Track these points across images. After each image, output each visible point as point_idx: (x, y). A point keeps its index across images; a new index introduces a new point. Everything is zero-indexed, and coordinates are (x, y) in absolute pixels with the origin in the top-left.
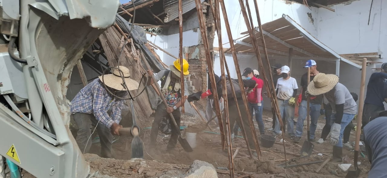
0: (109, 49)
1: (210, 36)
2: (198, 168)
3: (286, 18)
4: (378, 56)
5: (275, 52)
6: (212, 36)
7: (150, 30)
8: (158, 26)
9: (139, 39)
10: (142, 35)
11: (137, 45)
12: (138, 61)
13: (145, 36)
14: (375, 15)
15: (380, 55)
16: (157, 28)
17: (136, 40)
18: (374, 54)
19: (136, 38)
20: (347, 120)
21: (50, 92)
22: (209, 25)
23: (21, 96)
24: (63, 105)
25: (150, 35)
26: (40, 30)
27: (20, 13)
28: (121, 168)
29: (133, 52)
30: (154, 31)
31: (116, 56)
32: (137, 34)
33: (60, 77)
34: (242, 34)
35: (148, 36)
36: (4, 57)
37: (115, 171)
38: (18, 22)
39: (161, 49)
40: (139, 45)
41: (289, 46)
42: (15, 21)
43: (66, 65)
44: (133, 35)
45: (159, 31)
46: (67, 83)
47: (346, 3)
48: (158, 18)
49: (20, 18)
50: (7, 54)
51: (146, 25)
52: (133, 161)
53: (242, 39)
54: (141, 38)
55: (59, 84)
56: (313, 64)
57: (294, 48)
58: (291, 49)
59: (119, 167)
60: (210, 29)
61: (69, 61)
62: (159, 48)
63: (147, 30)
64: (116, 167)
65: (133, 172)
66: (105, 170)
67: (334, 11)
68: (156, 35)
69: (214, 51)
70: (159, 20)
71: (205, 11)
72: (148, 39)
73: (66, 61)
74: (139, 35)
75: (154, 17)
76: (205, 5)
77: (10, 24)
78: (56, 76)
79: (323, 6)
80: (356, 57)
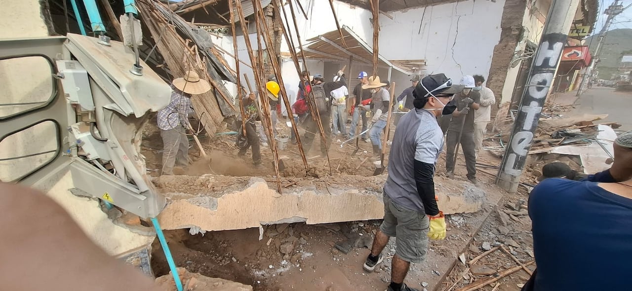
0: (172, 61)
1: (277, 40)
2: (253, 183)
3: (346, 29)
4: (424, 63)
5: (338, 58)
6: (279, 41)
7: (216, 30)
8: (224, 26)
9: (204, 45)
10: (208, 39)
11: (202, 52)
12: (204, 70)
13: (210, 40)
14: (426, 24)
15: (425, 63)
16: (223, 28)
17: (201, 47)
18: (421, 61)
19: (200, 44)
20: (381, 125)
21: (129, 160)
22: (276, 29)
23: (106, 159)
24: (139, 160)
25: (216, 37)
26: (113, 118)
27: (94, 105)
28: (193, 185)
29: (198, 62)
30: (219, 31)
31: (181, 67)
32: (201, 40)
33: (133, 141)
34: (307, 40)
35: (213, 39)
36: (88, 136)
37: (189, 188)
38: (94, 112)
39: (228, 54)
40: (205, 51)
41: (350, 54)
42: (91, 112)
43: (136, 133)
44: (197, 42)
45: (226, 32)
46: (139, 143)
47: (403, 10)
48: (223, 17)
49: (95, 109)
50: (90, 134)
51: (211, 24)
52: (204, 178)
53: (307, 46)
54: (205, 43)
55: (133, 146)
56: (364, 75)
57: (354, 55)
58: (351, 57)
59: (192, 184)
60: (276, 33)
61: (138, 129)
62: (226, 52)
63: (213, 30)
64: (190, 184)
65: (204, 187)
66: (180, 187)
67: (392, 19)
68: (222, 38)
69: (282, 56)
70: (223, 19)
71: (271, 14)
72: (213, 42)
73: (136, 130)
74: (204, 40)
75: (218, 16)
76: (271, 7)
77: (88, 114)
78: (130, 141)
79: (383, 12)
80: (406, 63)
